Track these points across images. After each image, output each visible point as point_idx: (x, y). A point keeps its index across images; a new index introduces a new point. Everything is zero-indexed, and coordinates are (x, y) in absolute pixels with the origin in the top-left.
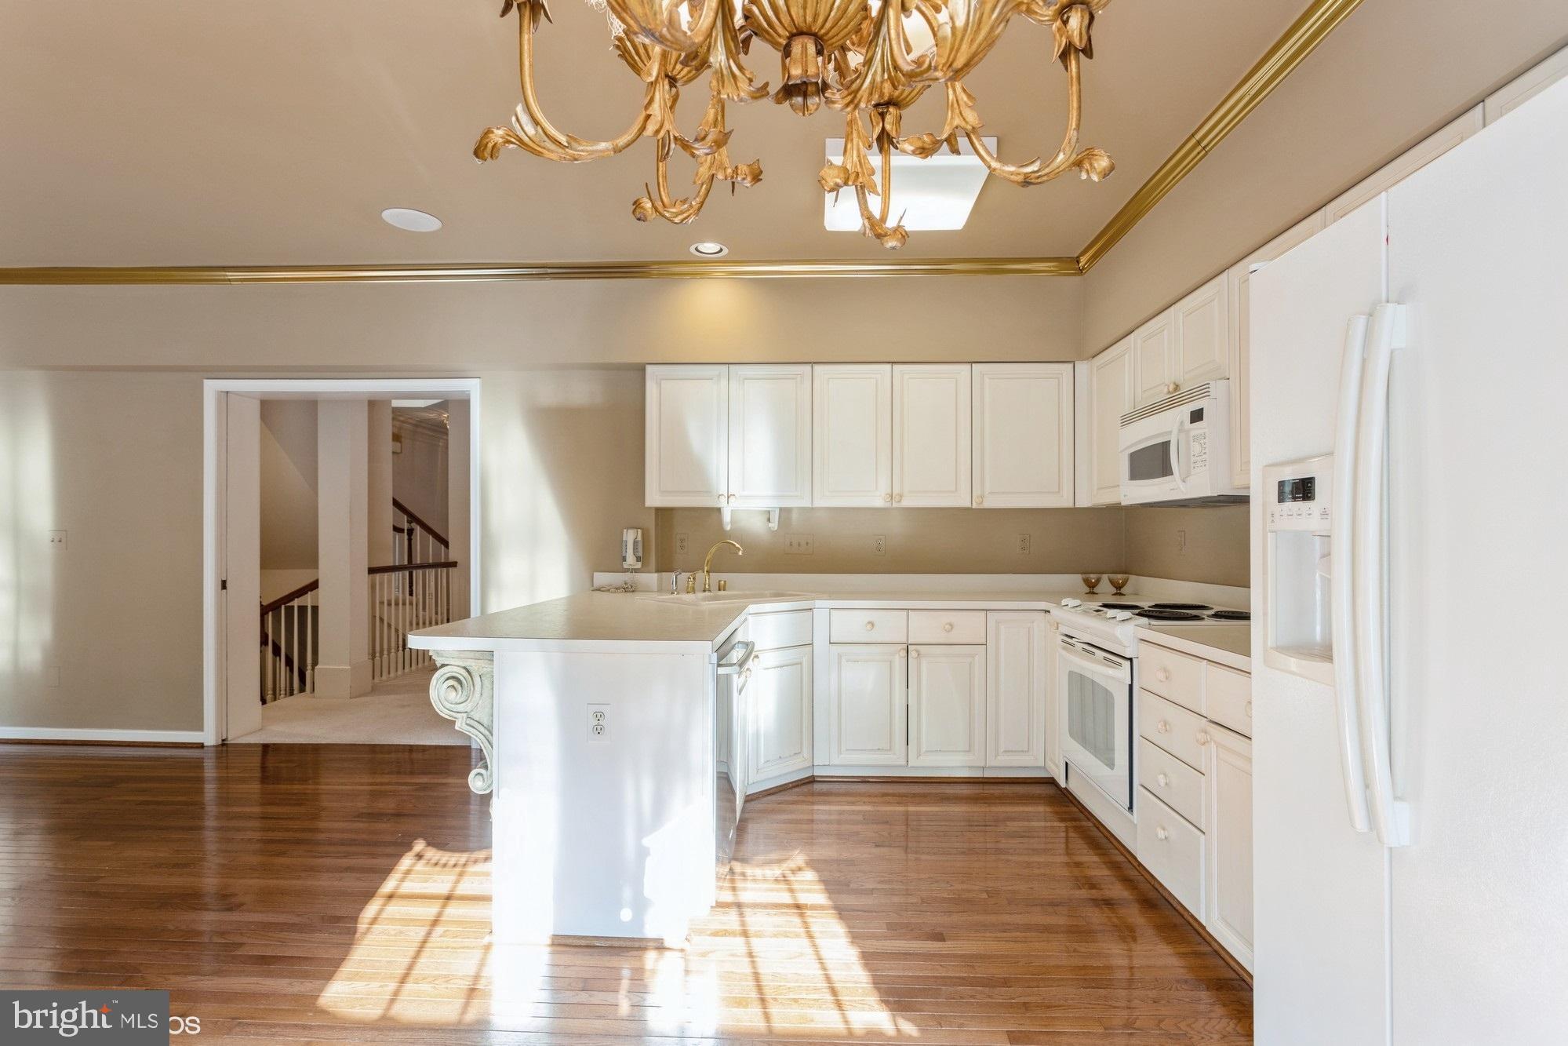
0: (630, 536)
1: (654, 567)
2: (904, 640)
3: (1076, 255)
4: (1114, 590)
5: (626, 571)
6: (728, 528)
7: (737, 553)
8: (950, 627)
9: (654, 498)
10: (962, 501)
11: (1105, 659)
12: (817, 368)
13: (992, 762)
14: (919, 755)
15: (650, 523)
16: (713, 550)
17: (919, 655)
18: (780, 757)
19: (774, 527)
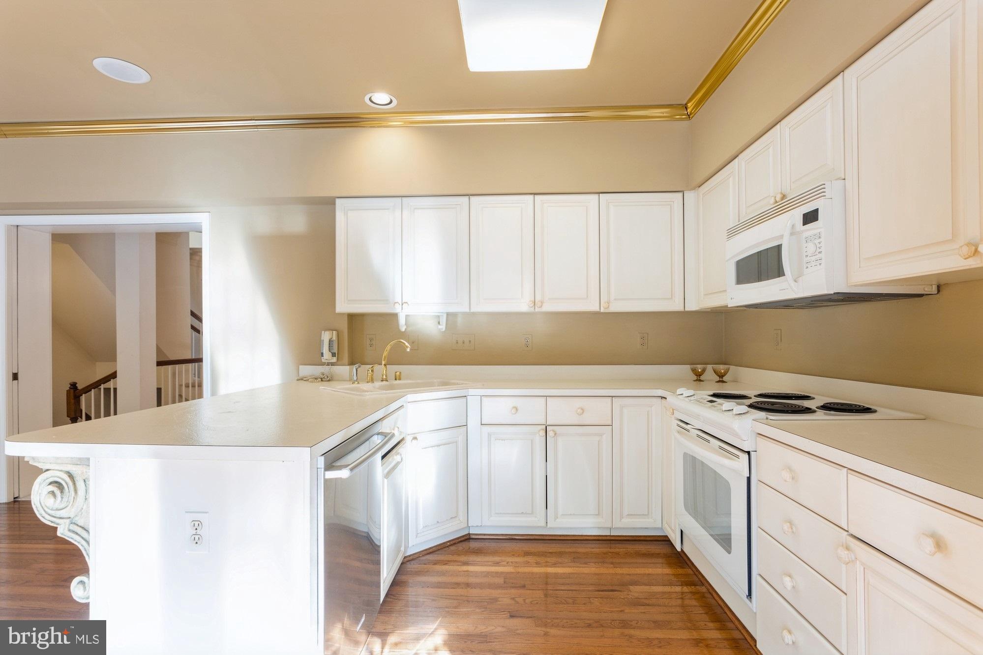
0: (326, 336)
1: (347, 360)
2: (544, 422)
3: (684, 102)
4: (718, 379)
5: (323, 364)
6: (403, 329)
7: (406, 350)
8: (582, 411)
9: (343, 306)
10: (593, 307)
11: (721, 448)
12: (472, 198)
13: (617, 524)
14: (556, 518)
15: (344, 326)
16: (388, 347)
17: (555, 434)
18: (438, 522)
19: (442, 329)
